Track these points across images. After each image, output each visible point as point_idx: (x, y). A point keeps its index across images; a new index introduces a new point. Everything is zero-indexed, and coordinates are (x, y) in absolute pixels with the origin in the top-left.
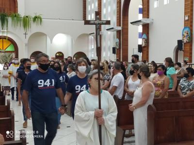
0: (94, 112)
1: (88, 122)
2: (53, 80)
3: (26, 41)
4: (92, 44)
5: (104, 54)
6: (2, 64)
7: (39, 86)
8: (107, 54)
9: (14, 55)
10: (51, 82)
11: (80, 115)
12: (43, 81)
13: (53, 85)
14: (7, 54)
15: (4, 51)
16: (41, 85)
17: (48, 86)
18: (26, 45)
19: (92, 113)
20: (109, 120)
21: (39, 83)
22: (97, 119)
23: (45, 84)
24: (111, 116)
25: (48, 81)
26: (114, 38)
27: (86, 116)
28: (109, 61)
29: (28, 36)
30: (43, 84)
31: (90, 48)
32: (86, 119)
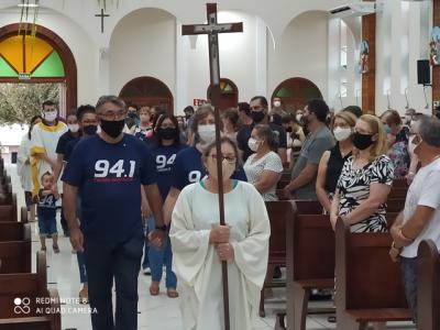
0: (208, 232)
1: (196, 255)
2: (133, 163)
3: (104, 41)
4: (340, 49)
5: (384, 87)
6: (21, 122)
7: (96, 175)
8: (395, 86)
9: (60, 91)
10: (127, 167)
11: (179, 237)
12: (106, 163)
13: (131, 175)
14: (39, 89)
15: (27, 77)
16: (102, 172)
17: (119, 175)
18: (104, 55)
19: (205, 233)
20: (247, 250)
21: (97, 168)
22: (216, 247)
23: (112, 171)
24: (252, 241)
25: (120, 163)
26: (423, 24)
27: (191, 239)
28: (402, 113)
29: (111, 23)
30: (105, 170)
31: (333, 64)
32: (191, 246)
